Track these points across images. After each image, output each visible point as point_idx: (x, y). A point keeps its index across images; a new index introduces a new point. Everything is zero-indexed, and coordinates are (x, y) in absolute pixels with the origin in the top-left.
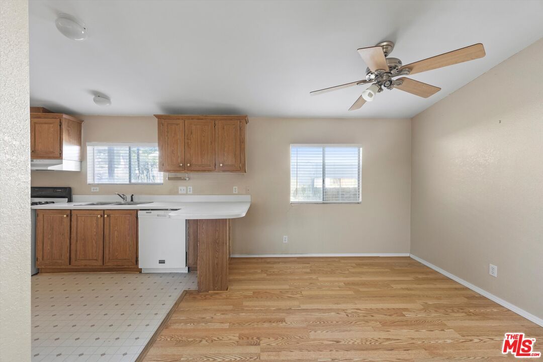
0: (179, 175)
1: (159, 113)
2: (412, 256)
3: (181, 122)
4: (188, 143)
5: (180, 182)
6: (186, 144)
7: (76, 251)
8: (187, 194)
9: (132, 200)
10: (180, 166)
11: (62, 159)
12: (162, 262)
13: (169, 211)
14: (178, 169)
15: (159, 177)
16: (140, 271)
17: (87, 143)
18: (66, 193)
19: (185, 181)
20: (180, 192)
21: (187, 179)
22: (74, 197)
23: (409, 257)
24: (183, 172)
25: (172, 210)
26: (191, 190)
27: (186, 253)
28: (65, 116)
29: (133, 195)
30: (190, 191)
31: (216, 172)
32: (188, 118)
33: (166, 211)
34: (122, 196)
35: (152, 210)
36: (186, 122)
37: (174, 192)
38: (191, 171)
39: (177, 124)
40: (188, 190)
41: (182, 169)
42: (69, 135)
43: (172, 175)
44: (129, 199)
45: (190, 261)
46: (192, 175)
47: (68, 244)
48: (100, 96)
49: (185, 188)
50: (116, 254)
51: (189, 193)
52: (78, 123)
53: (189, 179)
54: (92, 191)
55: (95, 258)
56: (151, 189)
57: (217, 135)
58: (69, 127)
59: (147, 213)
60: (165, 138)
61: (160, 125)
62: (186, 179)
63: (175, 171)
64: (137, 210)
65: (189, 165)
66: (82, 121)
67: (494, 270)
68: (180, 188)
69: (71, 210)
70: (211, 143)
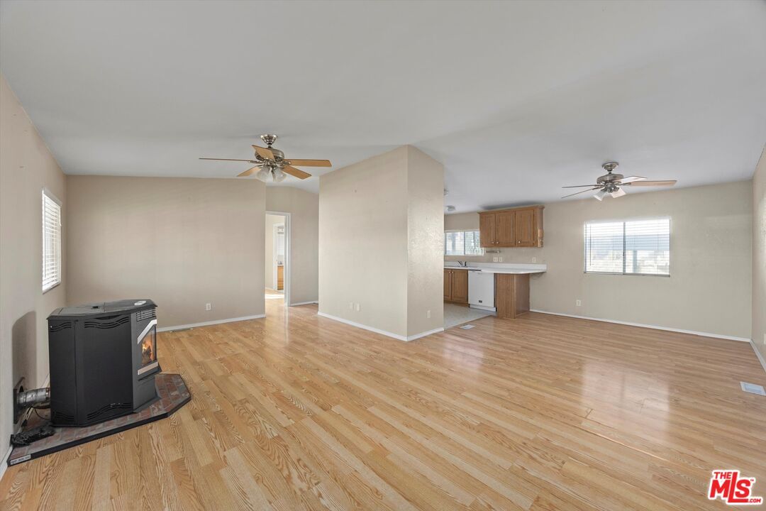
0: (494, 249)
1: (481, 210)
3: (493, 215)
4: (497, 228)
5: (494, 254)
6: (496, 230)
8: (499, 262)
9: (466, 265)
10: (493, 243)
12: (480, 302)
14: (492, 245)
15: (480, 252)
16: (469, 305)
19: (497, 253)
20: (494, 261)
24: (495, 247)
30: (501, 260)
31: (516, 247)
32: (498, 212)
34: (460, 262)
35: (476, 270)
36: (497, 215)
37: (491, 261)
38: (499, 247)
41: (494, 245)
43: (489, 249)
44: (464, 265)
46: (502, 249)
49: (497, 258)
50: (457, 294)
53: (500, 252)
56: (476, 259)
57: (516, 222)
59: (473, 272)
60: (484, 226)
61: (481, 217)
63: (489, 247)
64: (468, 271)
65: (498, 243)
68: (494, 258)
70: (512, 227)
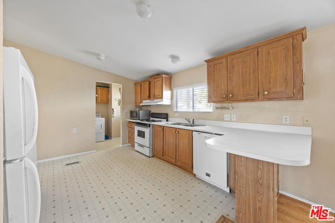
0: (225, 105)
1: (208, 58)
3: (224, 60)
4: (230, 77)
5: (225, 111)
6: (229, 78)
7: (165, 150)
8: (231, 121)
9: (193, 123)
10: (224, 97)
11: (163, 98)
12: (208, 175)
13: (213, 135)
14: (222, 100)
15: (209, 106)
16: (194, 175)
17: (174, 89)
18: (166, 117)
19: (229, 110)
20: (225, 119)
21: (231, 108)
22: (169, 118)
24: (226, 102)
25: (216, 134)
26: (235, 117)
27: (228, 175)
28: (164, 75)
29: (193, 119)
30: (234, 119)
31: (260, 101)
32: (230, 55)
33: (211, 135)
34: (188, 120)
35: (202, 132)
36: (228, 59)
37: (221, 119)
38: (233, 101)
39: (221, 63)
40: (232, 117)
41: (225, 100)
42: (166, 85)
43: (219, 105)
44: (192, 122)
45: (231, 184)
46: (235, 104)
47: (162, 145)
48: (174, 58)
49: (229, 116)
50: (182, 158)
51: (232, 120)
52: (170, 78)
53: (233, 108)
54: (176, 116)
55: (172, 157)
56: (204, 115)
57: (260, 63)
58: (166, 81)
59: (198, 134)
60: (212, 77)
61: (209, 67)
62: (229, 109)
63: (220, 102)
64: (193, 131)
65: (231, 96)
66: (172, 77)
68: (225, 116)
69: (163, 126)
70: (254, 71)
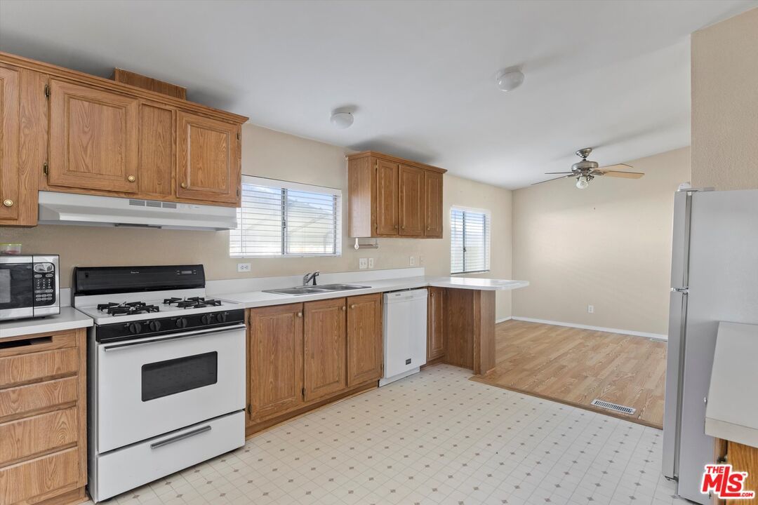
2: (514, 318)
6: (400, 199)
8: (368, 269)
9: (314, 283)
12: (408, 362)
20: (361, 267)
23: (511, 320)
26: (373, 263)
30: (371, 265)
32: (402, 162)
36: (400, 168)
39: (391, 170)
41: (395, 233)
49: (366, 259)
50: (362, 364)
67: (591, 309)
68: (361, 260)
